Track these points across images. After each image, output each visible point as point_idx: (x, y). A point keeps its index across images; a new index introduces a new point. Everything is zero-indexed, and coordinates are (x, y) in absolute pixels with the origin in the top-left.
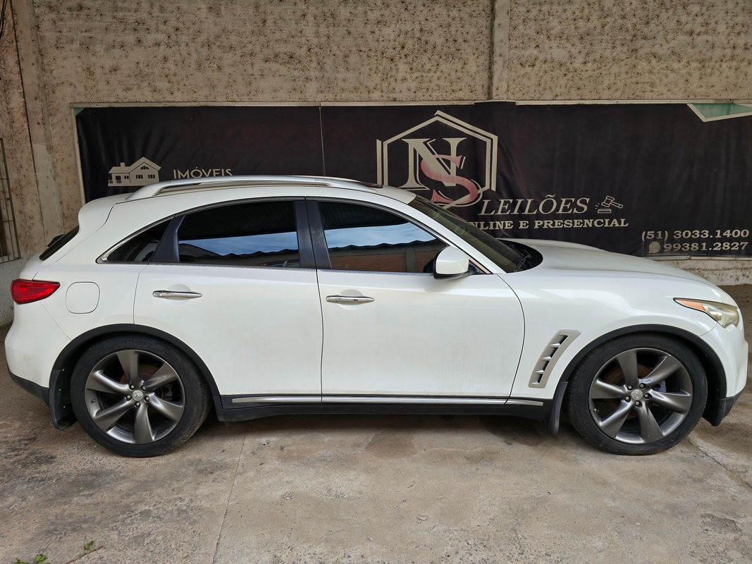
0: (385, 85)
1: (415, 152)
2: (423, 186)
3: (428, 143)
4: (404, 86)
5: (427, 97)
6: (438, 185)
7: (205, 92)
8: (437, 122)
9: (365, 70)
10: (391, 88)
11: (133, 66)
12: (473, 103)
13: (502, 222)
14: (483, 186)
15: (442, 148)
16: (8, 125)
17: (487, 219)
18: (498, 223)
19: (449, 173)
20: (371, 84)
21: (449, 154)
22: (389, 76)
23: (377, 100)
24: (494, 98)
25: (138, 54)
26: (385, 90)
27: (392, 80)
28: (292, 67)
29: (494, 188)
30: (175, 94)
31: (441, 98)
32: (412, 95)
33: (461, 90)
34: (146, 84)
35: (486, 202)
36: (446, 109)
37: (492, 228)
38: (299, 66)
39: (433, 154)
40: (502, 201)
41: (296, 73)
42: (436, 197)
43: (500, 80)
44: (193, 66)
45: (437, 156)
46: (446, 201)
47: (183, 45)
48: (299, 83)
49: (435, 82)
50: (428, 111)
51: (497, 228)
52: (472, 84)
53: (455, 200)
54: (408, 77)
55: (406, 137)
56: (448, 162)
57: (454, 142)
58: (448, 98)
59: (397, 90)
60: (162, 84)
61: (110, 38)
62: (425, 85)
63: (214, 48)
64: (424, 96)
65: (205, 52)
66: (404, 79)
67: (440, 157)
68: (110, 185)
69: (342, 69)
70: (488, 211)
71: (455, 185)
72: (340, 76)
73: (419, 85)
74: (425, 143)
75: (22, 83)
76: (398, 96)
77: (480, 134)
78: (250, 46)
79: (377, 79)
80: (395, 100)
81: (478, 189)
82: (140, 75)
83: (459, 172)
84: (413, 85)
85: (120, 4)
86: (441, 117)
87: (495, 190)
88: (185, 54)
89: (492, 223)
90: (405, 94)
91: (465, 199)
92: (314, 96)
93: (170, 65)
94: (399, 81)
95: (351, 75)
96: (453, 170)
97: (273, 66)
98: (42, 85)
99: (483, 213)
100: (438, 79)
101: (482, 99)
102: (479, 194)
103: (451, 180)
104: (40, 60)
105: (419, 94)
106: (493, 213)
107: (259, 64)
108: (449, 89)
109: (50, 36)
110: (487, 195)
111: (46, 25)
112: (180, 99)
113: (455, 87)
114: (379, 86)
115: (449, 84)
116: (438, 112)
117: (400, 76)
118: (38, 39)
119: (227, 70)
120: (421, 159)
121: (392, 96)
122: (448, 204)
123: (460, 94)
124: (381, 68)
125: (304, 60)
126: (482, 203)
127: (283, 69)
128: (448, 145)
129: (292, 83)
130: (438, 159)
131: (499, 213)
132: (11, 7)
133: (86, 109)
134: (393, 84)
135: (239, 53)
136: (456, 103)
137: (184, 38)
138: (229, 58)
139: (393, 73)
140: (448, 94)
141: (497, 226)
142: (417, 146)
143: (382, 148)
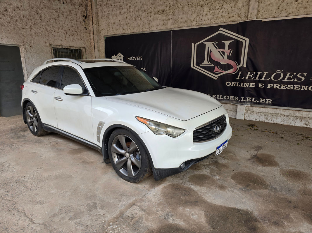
0: (198, 18)
1: (208, 48)
2: (211, 64)
3: (215, 44)
4: (206, 18)
5: (216, 22)
6: (218, 64)
7: (136, 29)
8: (220, 33)
9: (190, 13)
10: (200, 19)
11: (118, 21)
12: (238, 22)
13: (248, 83)
14: (239, 64)
15: (221, 46)
16: (90, 44)
17: (240, 81)
18: (245, 84)
19: (224, 58)
20: (192, 19)
21: (224, 49)
22: (200, 14)
23: (194, 25)
24: (249, 19)
25: (120, 17)
26: (198, 20)
27: (201, 16)
28: (163, 15)
29: (245, 66)
30: (129, 30)
31: (223, 21)
32: (209, 21)
33: (233, 16)
34: (121, 28)
35: (240, 72)
36: (224, 27)
37: (242, 86)
38: (166, 14)
39: (217, 49)
40: (249, 73)
41: (164, 18)
42: (216, 69)
43: (253, 9)
44: (134, 19)
45: (218, 50)
46: (221, 71)
47: (131, 12)
48: (165, 22)
49: (221, 14)
50: (216, 28)
51: (245, 86)
52: (239, 13)
53: (225, 71)
54: (208, 13)
55: (205, 41)
56: (224, 53)
57: (227, 43)
58: (226, 21)
59: (203, 20)
60: (125, 27)
61: (113, 13)
62: (215, 16)
63: (140, 12)
64: (215, 21)
65: (137, 13)
66: (206, 14)
67: (220, 50)
69: (181, 14)
70: (241, 77)
71: (226, 64)
72: (180, 17)
73: (213, 17)
74: (213, 44)
75: (93, 30)
76: (203, 23)
77: (240, 38)
78: (150, 9)
79: (195, 16)
80: (202, 25)
81: (237, 66)
82: (120, 25)
83: (229, 58)
84: (210, 17)
85: (116, 1)
86: (222, 31)
87: (245, 67)
88: (131, 15)
89: (242, 84)
90: (207, 21)
91: (231, 71)
92: (171, 26)
93: (128, 20)
94: (204, 16)
95: (184, 16)
96: (226, 56)
97: (157, 16)
98: (98, 30)
99: (238, 78)
100: (222, 12)
101: (244, 19)
102: (237, 69)
103: (224, 61)
104: (98, 23)
105: (213, 21)
106: (243, 78)
107: (153, 16)
108: (227, 17)
109: (100, 14)
110: (240, 69)
111: (99, 11)
112: (130, 32)
113: (230, 15)
114: (195, 19)
115: (227, 14)
116: (221, 29)
117: (205, 13)
118: (98, 16)
119: (143, 19)
120: (211, 51)
121: (201, 23)
122: (222, 73)
123: (232, 19)
124: (197, 11)
125: (168, 12)
126: (238, 73)
127: (160, 17)
128: (224, 44)
129: (163, 22)
130: (219, 51)
131: (247, 78)
132: (91, 7)
133: (107, 37)
134: (201, 18)
135: (147, 12)
136: (229, 23)
137: (132, 10)
138: (144, 15)
139: (202, 12)
140: (227, 19)
141: (245, 85)
142: (210, 45)
143: (194, 47)
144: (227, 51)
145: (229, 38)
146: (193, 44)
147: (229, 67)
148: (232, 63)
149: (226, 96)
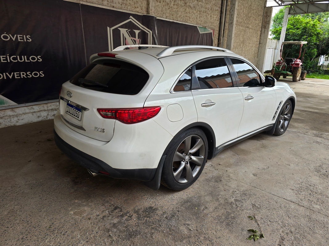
1: (123, 35)
3: (128, 31)
8: (131, 21)
15: (133, 35)
21: (135, 37)
23: (106, 5)
24: (150, 14)
31: (131, 10)
32: (120, 6)
33: (138, 7)
36: (134, 16)
39: (130, 37)
43: (152, 6)
49: (129, 1)
50: (126, 16)
52: (142, 6)
55: (119, 27)
56: (135, 41)
58: (134, 11)
59: (114, 2)
62: (125, 2)
64: (125, 7)
74: (127, 31)
76: (115, 5)
77: (146, 30)
80: (113, 7)
86: (132, 19)
90: (117, 5)
101: (145, 14)
105: (123, 6)
108: (133, 6)
113: (136, 6)
115: (134, 4)
116: (131, 17)
121: (112, 4)
123: (137, 10)
128: (135, 33)
130: (131, 39)
140: (134, 9)
143: (110, 31)
144: (137, 39)
146: (108, 28)
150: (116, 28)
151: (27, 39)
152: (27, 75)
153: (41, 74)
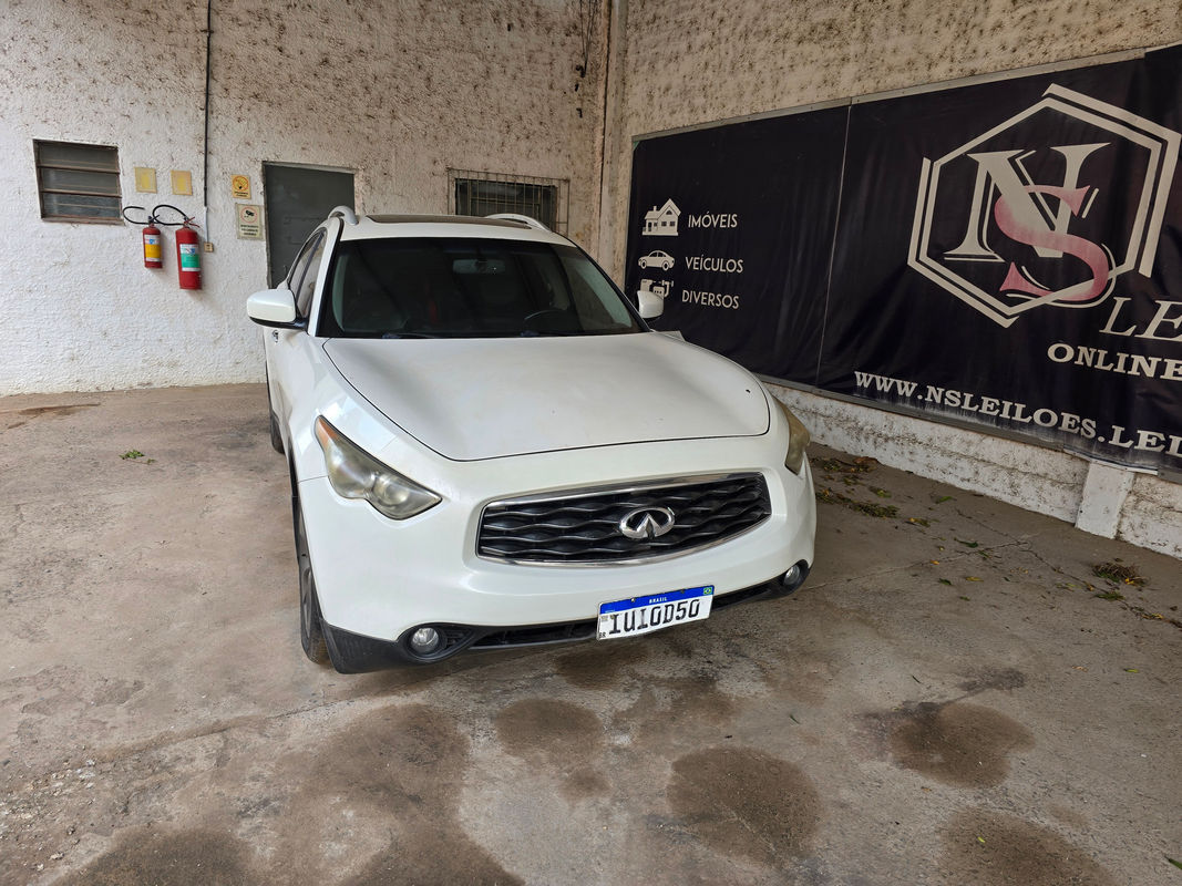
0: (960, 45)
1: (989, 179)
2: (992, 253)
3: (1018, 160)
4: (992, 43)
5: (1038, 57)
6: (1022, 254)
7: (730, 106)
8: (1047, 109)
9: (930, 24)
10: (969, 50)
11: (680, 81)
12: (1141, 54)
13: (1154, 361)
14: (1120, 261)
15: (1046, 170)
16: (589, 167)
17: (1115, 346)
18: (1138, 359)
19: (1052, 227)
20: (935, 50)
21: (1061, 184)
22: (970, 26)
23: (942, 76)
25: (687, 64)
26: (958, 56)
27: (975, 33)
28: (827, 43)
29: (1146, 270)
30: (709, 112)
31: (1068, 54)
32: (1006, 57)
33: (1120, 26)
34: (686, 103)
35: (1120, 301)
36: (1070, 79)
37: (1120, 369)
38: (837, 40)
39: (1025, 183)
40: (1165, 306)
41: (831, 54)
42: (1014, 280)
44: (728, 69)
45: (1032, 187)
46: (1035, 290)
47: (723, 41)
48: (833, 69)
49: (1061, 18)
50: (1032, 87)
51: (1134, 371)
53: (1054, 290)
54: (1006, 20)
55: (976, 150)
56: (1054, 203)
57: (1075, 156)
58: (1084, 53)
59: (981, 52)
60: (699, 101)
61: (669, 50)
62: (1037, 31)
63: (751, 36)
64: (1031, 55)
65: (740, 45)
66: (999, 26)
67: (1039, 190)
68: (644, 233)
69: (894, 31)
70: (1121, 324)
71: (1061, 256)
72: (890, 45)
73: (1023, 34)
74: (1012, 160)
75: (605, 119)
76: (980, 64)
77: (1140, 130)
78: (787, 23)
79: (947, 35)
80: (973, 73)
81: (1111, 268)
82: (685, 92)
83: (1076, 227)
84: (1011, 36)
85: (682, 4)
87: (1148, 274)
88: (723, 53)
89: (1122, 357)
90: (993, 60)
91: (1079, 292)
92: (852, 86)
93: (709, 73)
94: (986, 33)
95: (906, 41)
96: (1063, 221)
97: (807, 47)
98: (619, 117)
99: (1108, 330)
100: (1070, 10)
101: (1170, 37)
102: (1110, 281)
103: (1052, 243)
104: (620, 91)
105: (1022, 53)
106: (1129, 332)
107: (791, 45)
108: (1090, 30)
109: (631, 58)
110: (1124, 284)
111: (631, 48)
112: (710, 117)
113: (1106, 22)
114: (949, 52)
115: (1090, 18)
116: (1054, 88)
117: (990, 22)
118: (624, 63)
119: (758, 67)
120: (997, 194)
121: (970, 65)
122: (1037, 296)
123: (1116, 38)
124: (958, 13)
125: (845, 28)
126: (1110, 303)
127: (817, 49)
128: (1061, 162)
129: (824, 72)
130: (1033, 195)
131: (1149, 334)
132: (609, 34)
133: (641, 142)
134: (974, 42)
135: (773, 37)
136: (1096, 61)
137: (726, 31)
138: (763, 47)
139: (979, 18)
140: (1087, 42)
141: (1135, 367)
142: (996, 166)
143: (930, 173)
144: (1071, 194)
145: (1086, 133)
146: (926, 162)
147: (1071, 270)
148: (1089, 251)
149: (1042, 411)
150: (963, 157)
151: (732, 222)
152: (716, 301)
153: (734, 302)
